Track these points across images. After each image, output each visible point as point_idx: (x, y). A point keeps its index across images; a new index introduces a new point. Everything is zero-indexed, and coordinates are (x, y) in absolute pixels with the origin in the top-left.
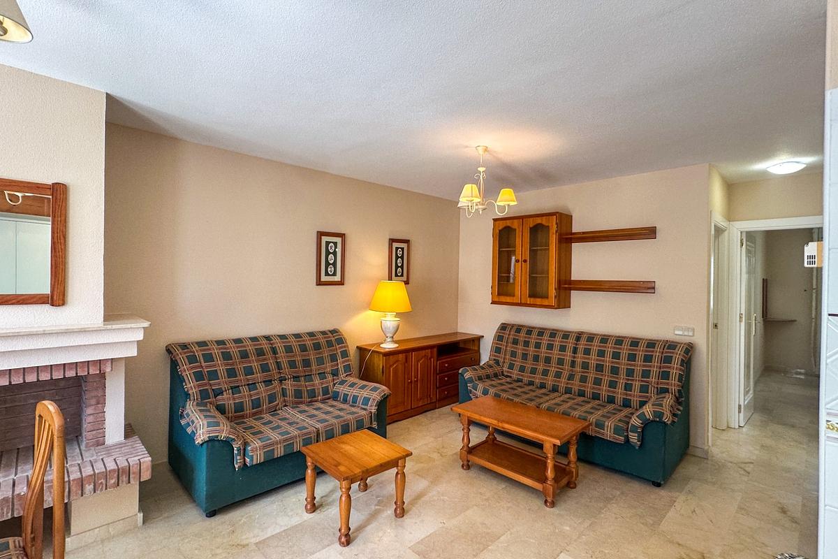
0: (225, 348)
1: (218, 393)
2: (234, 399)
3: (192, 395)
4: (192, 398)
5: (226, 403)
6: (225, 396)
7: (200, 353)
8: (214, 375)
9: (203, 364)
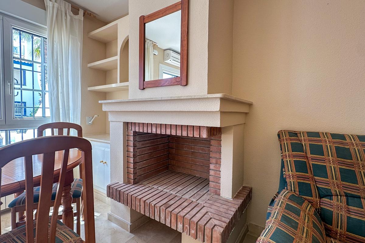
0: (342, 144)
1: (325, 194)
2: (349, 211)
3: (289, 184)
4: (289, 187)
5: (335, 211)
6: (334, 201)
7: (308, 143)
8: (321, 171)
9: (309, 155)
